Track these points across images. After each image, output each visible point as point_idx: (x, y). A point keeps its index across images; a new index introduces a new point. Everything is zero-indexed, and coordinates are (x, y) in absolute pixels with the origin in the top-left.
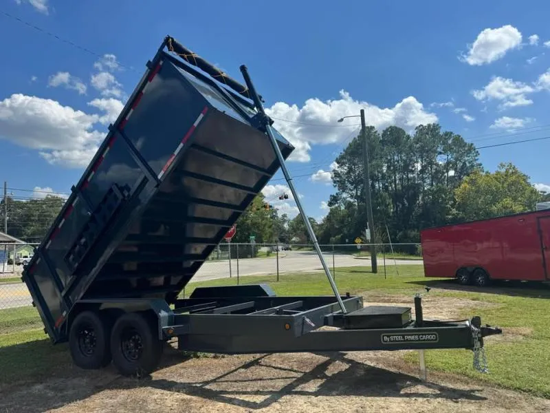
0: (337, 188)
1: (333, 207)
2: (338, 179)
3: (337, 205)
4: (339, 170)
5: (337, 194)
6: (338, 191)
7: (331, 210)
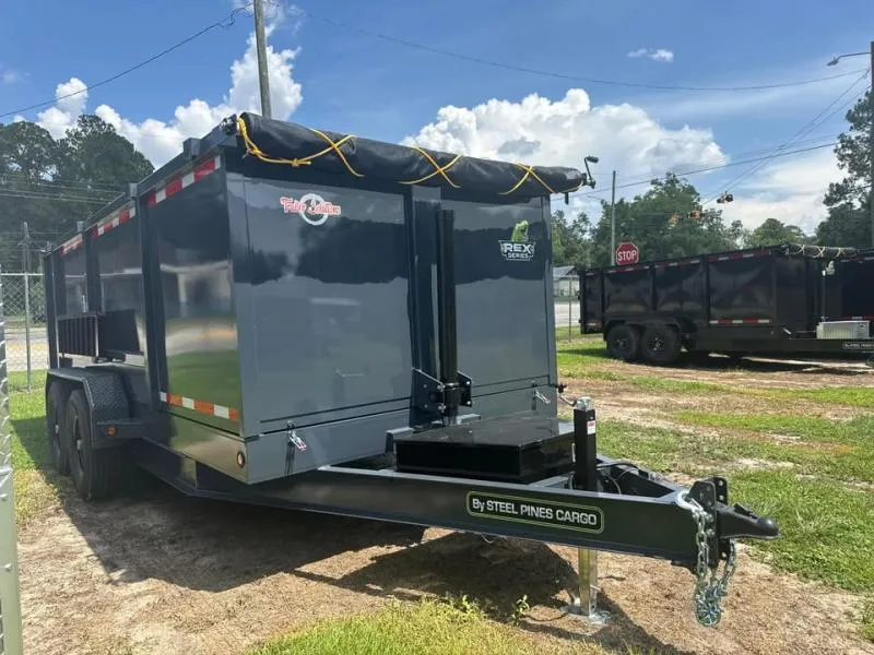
0: (846, 170)
1: (837, 205)
2: (850, 152)
3: (843, 202)
4: (854, 135)
5: (845, 181)
6: (848, 176)
7: (831, 211)
